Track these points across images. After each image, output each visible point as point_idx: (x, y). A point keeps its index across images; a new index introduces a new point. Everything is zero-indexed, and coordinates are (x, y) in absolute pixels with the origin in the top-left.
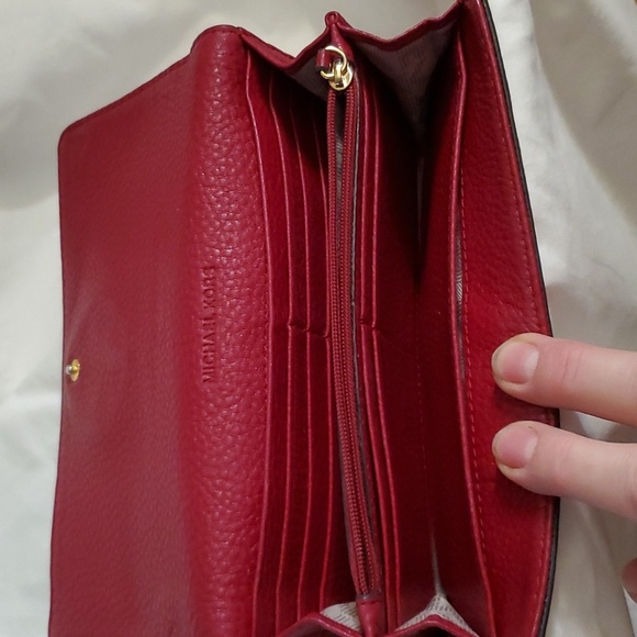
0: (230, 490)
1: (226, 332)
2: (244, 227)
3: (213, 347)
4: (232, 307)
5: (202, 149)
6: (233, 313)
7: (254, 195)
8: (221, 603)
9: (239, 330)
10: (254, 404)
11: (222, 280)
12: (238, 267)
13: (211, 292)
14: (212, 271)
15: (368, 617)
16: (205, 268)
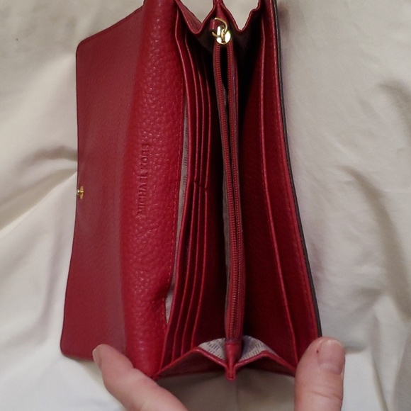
0: (148, 278)
1: (153, 185)
2: (168, 121)
3: (145, 193)
4: (158, 170)
5: (146, 69)
6: (158, 174)
7: (175, 102)
8: (141, 342)
9: (161, 184)
10: (166, 229)
11: (153, 153)
12: (162, 146)
13: (146, 159)
14: (148, 146)
15: (230, 352)
16: (143, 145)
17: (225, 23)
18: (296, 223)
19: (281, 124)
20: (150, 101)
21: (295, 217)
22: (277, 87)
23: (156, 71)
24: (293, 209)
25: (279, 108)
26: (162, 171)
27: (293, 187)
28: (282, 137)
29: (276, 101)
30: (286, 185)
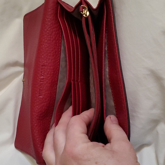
2: (53, 55)
3: (42, 87)
5: (44, 32)
6: (48, 79)
7: (57, 47)
9: (49, 83)
11: (46, 70)
12: (51, 66)
14: (44, 66)
16: (42, 66)
17: (86, 7)
18: (124, 96)
19: (117, 51)
20: (46, 46)
21: (124, 93)
22: (114, 34)
23: (48, 33)
24: (123, 90)
25: (116, 44)
26: (50, 77)
27: (123, 80)
28: (118, 57)
29: (114, 41)
30: (120, 79)
